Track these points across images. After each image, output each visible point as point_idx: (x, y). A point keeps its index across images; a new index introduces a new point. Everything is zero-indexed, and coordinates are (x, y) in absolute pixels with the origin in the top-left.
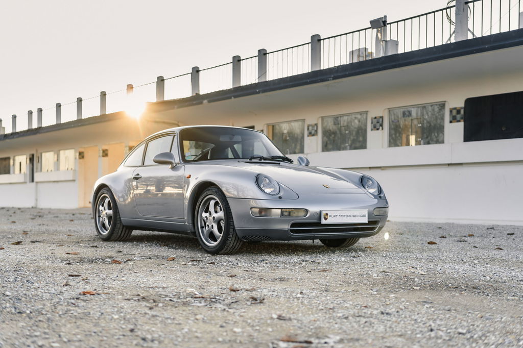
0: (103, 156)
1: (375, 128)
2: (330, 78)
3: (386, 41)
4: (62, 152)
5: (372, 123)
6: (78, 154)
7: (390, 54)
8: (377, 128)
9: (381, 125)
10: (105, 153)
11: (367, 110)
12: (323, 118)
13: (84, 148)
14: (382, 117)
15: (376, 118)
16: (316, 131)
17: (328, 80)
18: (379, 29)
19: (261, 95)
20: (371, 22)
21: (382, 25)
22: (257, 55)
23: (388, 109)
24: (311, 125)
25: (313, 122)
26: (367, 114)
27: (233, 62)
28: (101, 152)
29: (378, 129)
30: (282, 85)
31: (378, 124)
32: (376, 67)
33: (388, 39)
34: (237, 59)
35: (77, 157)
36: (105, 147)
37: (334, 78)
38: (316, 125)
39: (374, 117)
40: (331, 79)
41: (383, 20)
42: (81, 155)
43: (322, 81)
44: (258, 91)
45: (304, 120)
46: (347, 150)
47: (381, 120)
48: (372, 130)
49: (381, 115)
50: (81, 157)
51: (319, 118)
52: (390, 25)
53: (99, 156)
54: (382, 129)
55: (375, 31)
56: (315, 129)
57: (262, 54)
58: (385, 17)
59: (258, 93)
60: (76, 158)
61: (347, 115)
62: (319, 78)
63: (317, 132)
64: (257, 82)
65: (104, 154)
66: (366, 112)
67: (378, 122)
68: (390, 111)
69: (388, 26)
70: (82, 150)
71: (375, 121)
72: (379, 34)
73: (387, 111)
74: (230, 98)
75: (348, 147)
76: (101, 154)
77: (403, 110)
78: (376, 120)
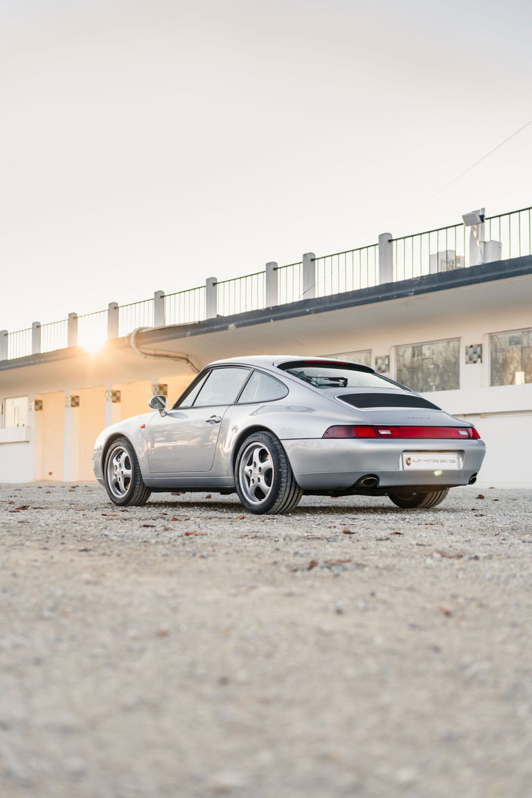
0: (72, 406)
1: (471, 360)
2: (411, 292)
3: (485, 243)
4: (8, 402)
5: (467, 354)
6: (33, 403)
7: (490, 260)
8: (474, 360)
9: (480, 357)
10: (75, 402)
11: (459, 336)
12: (397, 347)
13: (43, 394)
14: (480, 346)
15: (472, 346)
16: (388, 365)
17: (408, 296)
18: (475, 226)
19: (313, 316)
20: (464, 217)
21: (479, 220)
22: (301, 261)
23: (490, 334)
24: (381, 358)
25: (384, 354)
26: (459, 341)
27: (266, 271)
28: (70, 399)
29: (475, 362)
30: (342, 303)
31: (475, 355)
32: (474, 278)
33: (487, 239)
34: (272, 267)
35: (33, 407)
36: (74, 394)
37: (417, 293)
38: (388, 357)
39: (469, 345)
40: (412, 294)
41: (481, 214)
42: (39, 405)
43: (400, 296)
44: (308, 310)
45: (370, 351)
46: (432, 391)
47: (479, 349)
48: (467, 363)
49: (479, 343)
50: (38, 407)
51: (392, 347)
52: (489, 220)
53: (66, 406)
54: (481, 362)
55: (469, 228)
56: (387, 363)
57: (310, 260)
58: (483, 209)
59: (309, 313)
60: (30, 409)
61: (431, 343)
62: (395, 293)
63: (389, 367)
64: (302, 299)
65: (74, 404)
66: (459, 339)
67: (475, 353)
68: (491, 337)
69: (487, 222)
70: (38, 398)
71: (471, 351)
72: (475, 233)
73: (487, 337)
74: (268, 320)
75: (434, 387)
76: (69, 403)
77: (510, 335)
78: (472, 349)
